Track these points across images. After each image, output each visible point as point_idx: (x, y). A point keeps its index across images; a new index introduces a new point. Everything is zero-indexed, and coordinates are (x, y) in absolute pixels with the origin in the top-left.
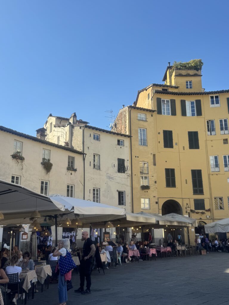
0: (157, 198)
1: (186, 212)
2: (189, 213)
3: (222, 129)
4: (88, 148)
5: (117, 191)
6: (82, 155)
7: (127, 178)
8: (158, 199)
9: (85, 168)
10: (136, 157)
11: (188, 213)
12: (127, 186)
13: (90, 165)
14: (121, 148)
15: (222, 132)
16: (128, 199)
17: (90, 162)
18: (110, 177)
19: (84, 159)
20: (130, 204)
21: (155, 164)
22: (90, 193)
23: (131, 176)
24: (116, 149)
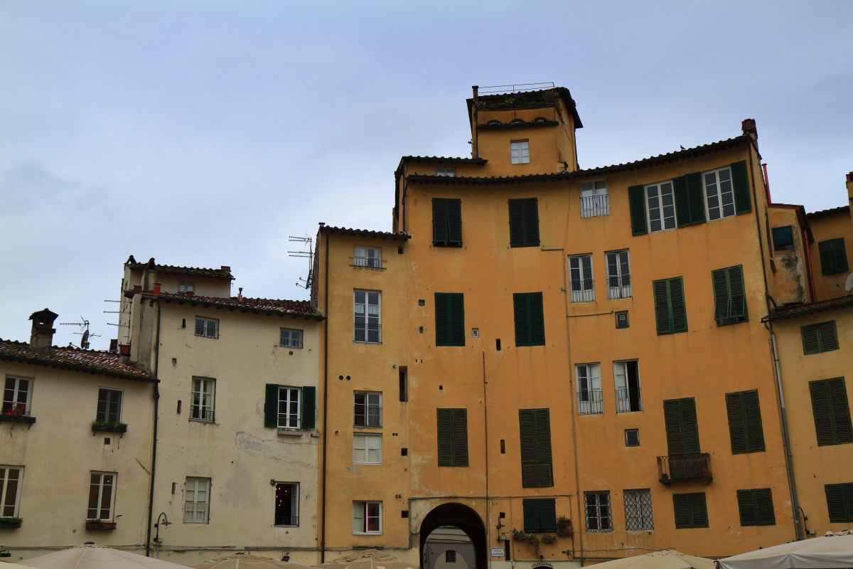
0: (406, 502)
1: (499, 540)
2: (507, 543)
3: (613, 283)
4: (174, 360)
5: (273, 482)
6: (151, 386)
7: (310, 443)
8: (409, 504)
9: (159, 421)
10: (341, 378)
11: (503, 544)
12: (307, 466)
13: (179, 411)
14: (291, 353)
15: (615, 292)
16: (307, 507)
17: (179, 402)
18: (248, 442)
19: (156, 397)
20: (317, 522)
21: (403, 397)
22: (173, 493)
23: (322, 437)
24: (272, 357)
